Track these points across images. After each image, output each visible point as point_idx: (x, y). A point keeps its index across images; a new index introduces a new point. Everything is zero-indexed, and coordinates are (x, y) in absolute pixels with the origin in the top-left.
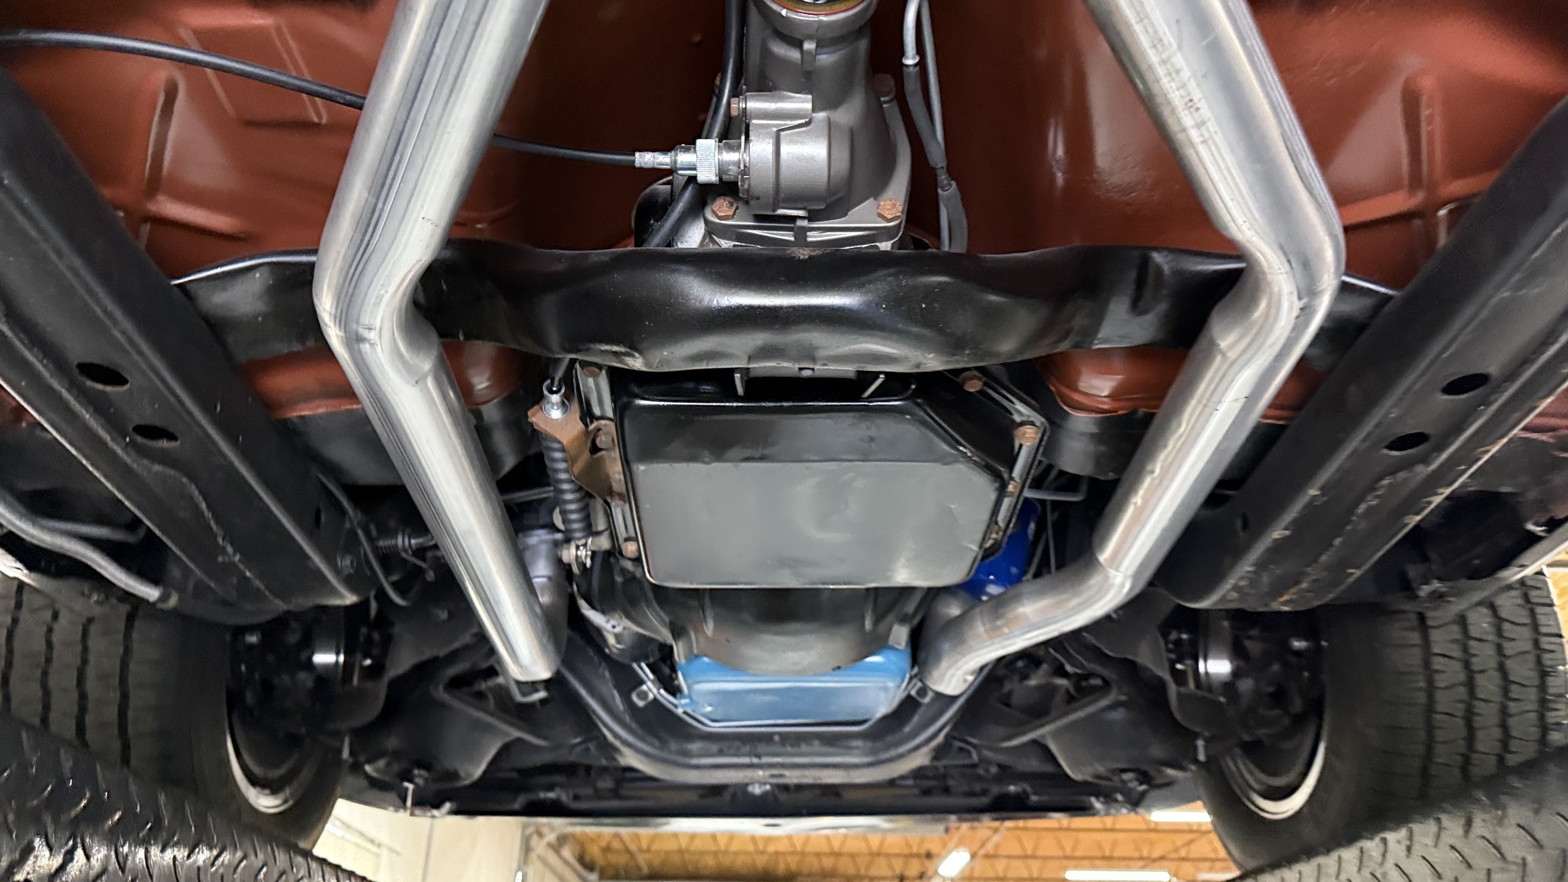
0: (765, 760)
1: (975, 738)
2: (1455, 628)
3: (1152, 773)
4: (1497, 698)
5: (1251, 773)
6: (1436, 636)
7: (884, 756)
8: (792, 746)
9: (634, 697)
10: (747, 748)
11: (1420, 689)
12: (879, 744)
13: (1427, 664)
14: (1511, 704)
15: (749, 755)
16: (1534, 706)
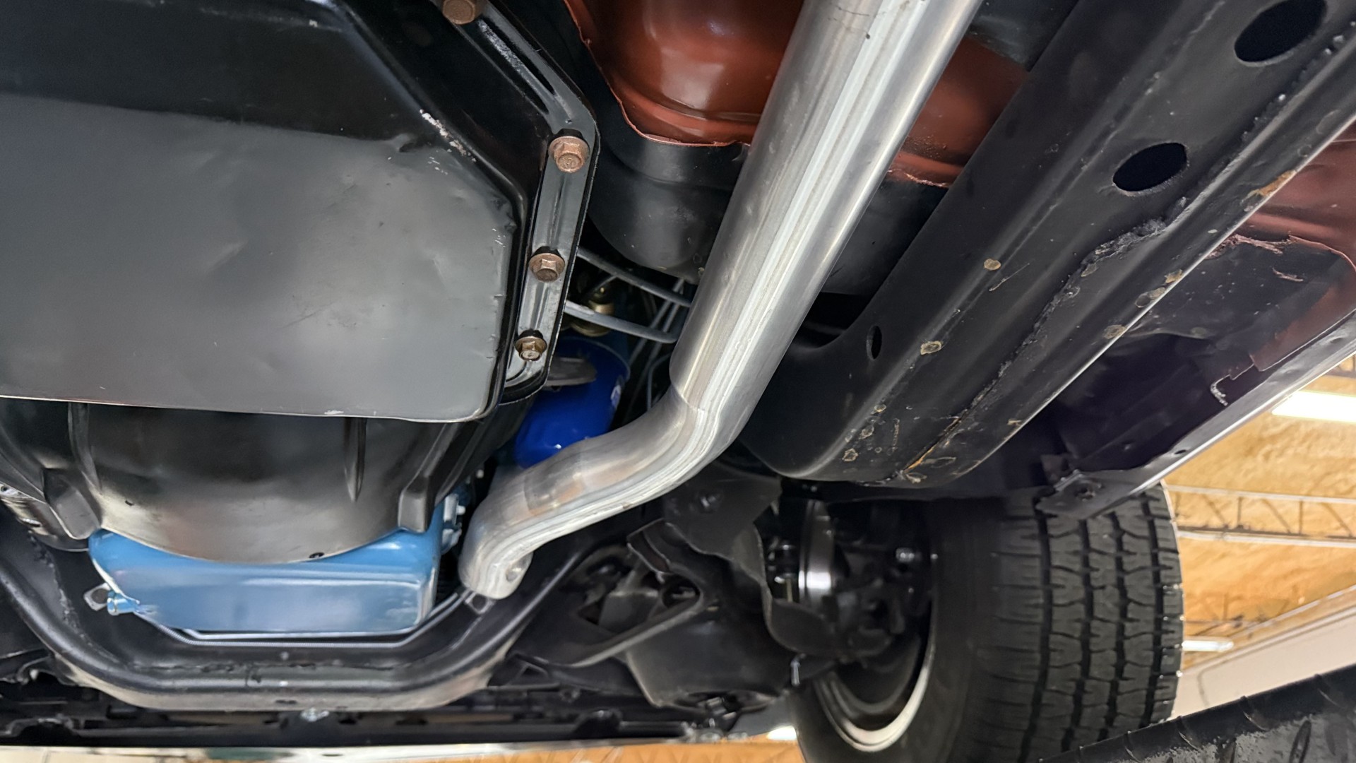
0: (265, 683)
1: (544, 657)
2: (1077, 538)
3: (741, 699)
4: (1116, 618)
5: (845, 699)
6: (1056, 545)
7: (422, 680)
8: (303, 665)
9: (88, 598)
10: (243, 669)
11: (1036, 606)
12: (418, 665)
13: (1047, 577)
14: (1128, 625)
15: (244, 676)
16: (1150, 628)
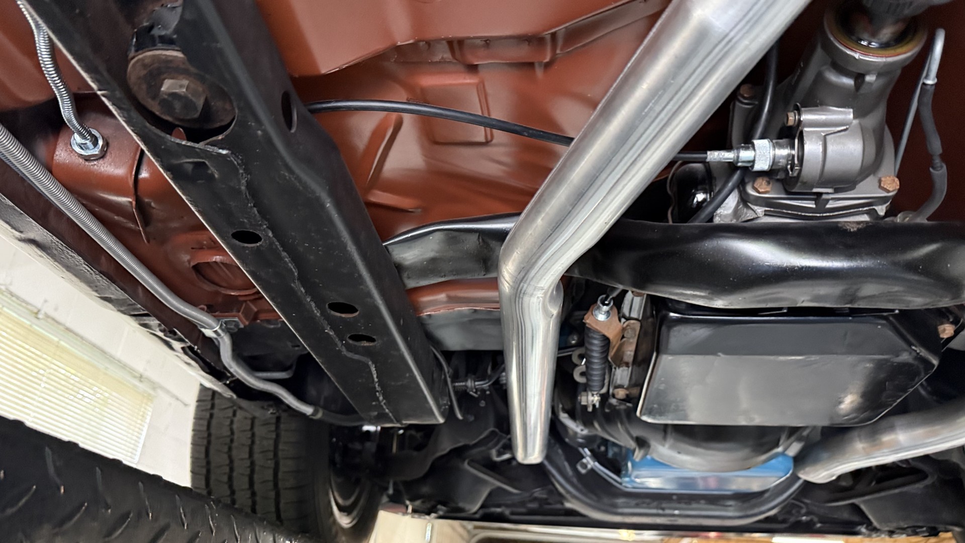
0: (668, 512)
8: (686, 503)
9: (579, 468)
10: (655, 504)
12: (746, 505)
15: (657, 508)
